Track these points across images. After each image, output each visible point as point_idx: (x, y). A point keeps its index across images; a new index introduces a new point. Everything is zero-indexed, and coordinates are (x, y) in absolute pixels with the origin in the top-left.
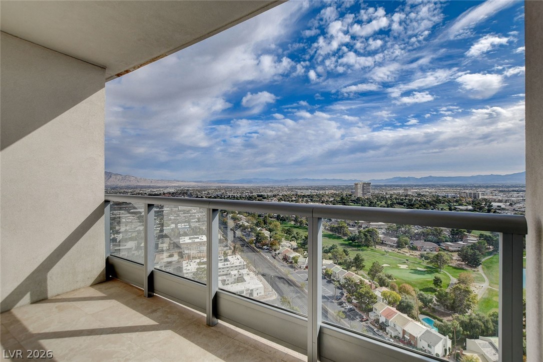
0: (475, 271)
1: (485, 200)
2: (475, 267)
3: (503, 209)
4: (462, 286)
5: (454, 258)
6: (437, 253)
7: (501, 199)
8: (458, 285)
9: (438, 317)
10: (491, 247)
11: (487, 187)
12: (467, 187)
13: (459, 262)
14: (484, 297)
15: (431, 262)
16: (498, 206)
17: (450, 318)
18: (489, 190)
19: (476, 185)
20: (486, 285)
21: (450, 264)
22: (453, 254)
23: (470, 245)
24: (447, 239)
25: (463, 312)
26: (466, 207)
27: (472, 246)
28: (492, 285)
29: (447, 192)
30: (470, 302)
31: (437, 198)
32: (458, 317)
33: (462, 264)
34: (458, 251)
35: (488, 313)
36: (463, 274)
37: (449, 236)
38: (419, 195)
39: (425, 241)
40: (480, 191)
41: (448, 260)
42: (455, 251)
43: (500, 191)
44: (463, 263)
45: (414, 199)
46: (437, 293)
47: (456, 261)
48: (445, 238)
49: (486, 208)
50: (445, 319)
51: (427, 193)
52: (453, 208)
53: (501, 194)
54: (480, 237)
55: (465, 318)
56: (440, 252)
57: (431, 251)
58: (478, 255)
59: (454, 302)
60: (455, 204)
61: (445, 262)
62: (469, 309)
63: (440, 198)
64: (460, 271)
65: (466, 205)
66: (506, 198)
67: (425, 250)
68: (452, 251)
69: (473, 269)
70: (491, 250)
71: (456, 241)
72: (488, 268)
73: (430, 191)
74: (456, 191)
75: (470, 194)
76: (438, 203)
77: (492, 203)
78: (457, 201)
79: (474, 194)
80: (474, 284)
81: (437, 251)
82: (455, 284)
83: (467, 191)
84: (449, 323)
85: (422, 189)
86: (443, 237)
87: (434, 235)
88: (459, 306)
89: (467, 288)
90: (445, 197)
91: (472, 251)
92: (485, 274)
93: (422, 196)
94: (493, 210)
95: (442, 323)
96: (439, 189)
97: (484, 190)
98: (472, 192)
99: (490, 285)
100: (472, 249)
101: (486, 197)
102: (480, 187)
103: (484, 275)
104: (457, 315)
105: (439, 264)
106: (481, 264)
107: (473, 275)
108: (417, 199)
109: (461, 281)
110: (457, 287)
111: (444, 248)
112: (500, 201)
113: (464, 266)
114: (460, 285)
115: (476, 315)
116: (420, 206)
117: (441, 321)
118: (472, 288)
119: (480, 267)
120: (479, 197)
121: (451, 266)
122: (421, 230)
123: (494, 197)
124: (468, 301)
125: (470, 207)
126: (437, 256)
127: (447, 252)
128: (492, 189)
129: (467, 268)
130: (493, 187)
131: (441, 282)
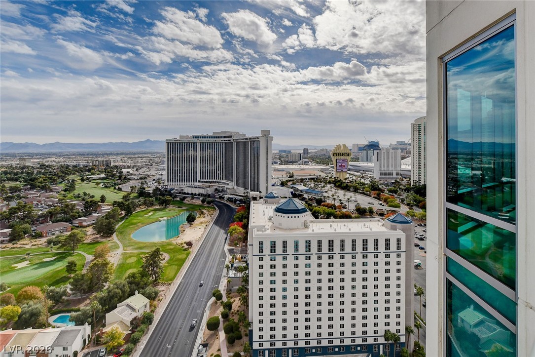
0: (110, 240)
1: (116, 167)
2: (110, 236)
3: (131, 174)
4: (100, 260)
5: (89, 233)
6: (69, 233)
7: (129, 165)
8: (95, 261)
9: (73, 308)
10: (123, 212)
11: (117, 154)
12: (99, 154)
13: (94, 237)
14: (119, 263)
15: (63, 245)
16: (128, 172)
17: (88, 301)
18: (119, 158)
19: (108, 153)
20: (120, 251)
21: (85, 242)
22: (87, 229)
23: (105, 215)
24: (80, 214)
25: (100, 288)
26: (99, 176)
27: (106, 215)
28: (125, 249)
29: (78, 160)
30: (108, 274)
31: (67, 168)
32: (96, 296)
33: (97, 238)
34: (93, 224)
35: (124, 278)
36: (99, 247)
37: (82, 210)
38: (43, 166)
39: (53, 222)
40: (111, 158)
41: (82, 238)
42: (89, 226)
43: (129, 158)
44: (99, 236)
45: (35, 171)
46: (72, 280)
47: (91, 236)
48: (78, 213)
49: (118, 174)
50: (82, 307)
51: (54, 163)
52: (85, 178)
53: (129, 161)
54: (114, 205)
55: (102, 294)
56: (74, 231)
57: (61, 233)
58: (113, 223)
59: (91, 282)
60: (87, 173)
61: (79, 241)
62: (106, 282)
63: (71, 168)
64: (96, 245)
65: (99, 174)
66: (134, 164)
67: (53, 234)
68: (86, 227)
69: (109, 239)
70: (123, 215)
71: (90, 214)
72: (121, 233)
73: (57, 160)
74: (87, 159)
75: (103, 161)
76: (68, 174)
77: (123, 170)
78: (89, 170)
79: (107, 161)
80: (109, 254)
81: (69, 231)
82: (92, 261)
83: (100, 159)
84: (88, 308)
85: (46, 158)
86: (76, 212)
87: (64, 213)
88: (97, 284)
89: (105, 260)
90: (76, 167)
91: (107, 221)
92: (119, 239)
93: (47, 166)
94: (123, 177)
95: (79, 313)
96: (69, 158)
97: (115, 157)
98: (105, 160)
99: (123, 250)
100: (107, 218)
101: (117, 164)
102: (111, 154)
103: (118, 242)
104: (95, 294)
105: (72, 245)
106: (115, 231)
107: (109, 245)
108: (40, 172)
109: (98, 255)
110: (95, 264)
111: (77, 225)
112: (129, 167)
113: (99, 239)
114: (97, 261)
115: (114, 284)
116: (44, 180)
117: (78, 310)
118: (109, 259)
119: (114, 234)
120: (110, 164)
121: (86, 243)
122: (47, 210)
123: (124, 164)
124: (106, 274)
125: (103, 176)
126: (70, 236)
127: (81, 229)
128: (122, 156)
129: (102, 240)
130: (122, 154)
131: (75, 265)
